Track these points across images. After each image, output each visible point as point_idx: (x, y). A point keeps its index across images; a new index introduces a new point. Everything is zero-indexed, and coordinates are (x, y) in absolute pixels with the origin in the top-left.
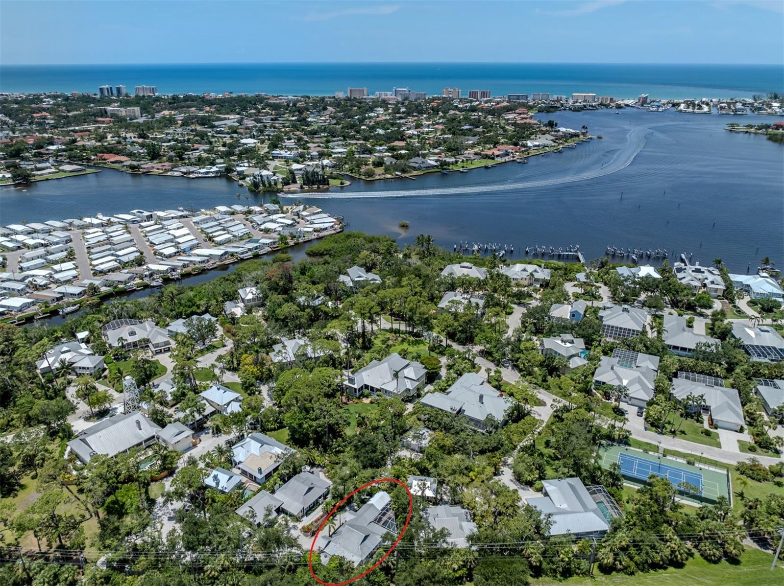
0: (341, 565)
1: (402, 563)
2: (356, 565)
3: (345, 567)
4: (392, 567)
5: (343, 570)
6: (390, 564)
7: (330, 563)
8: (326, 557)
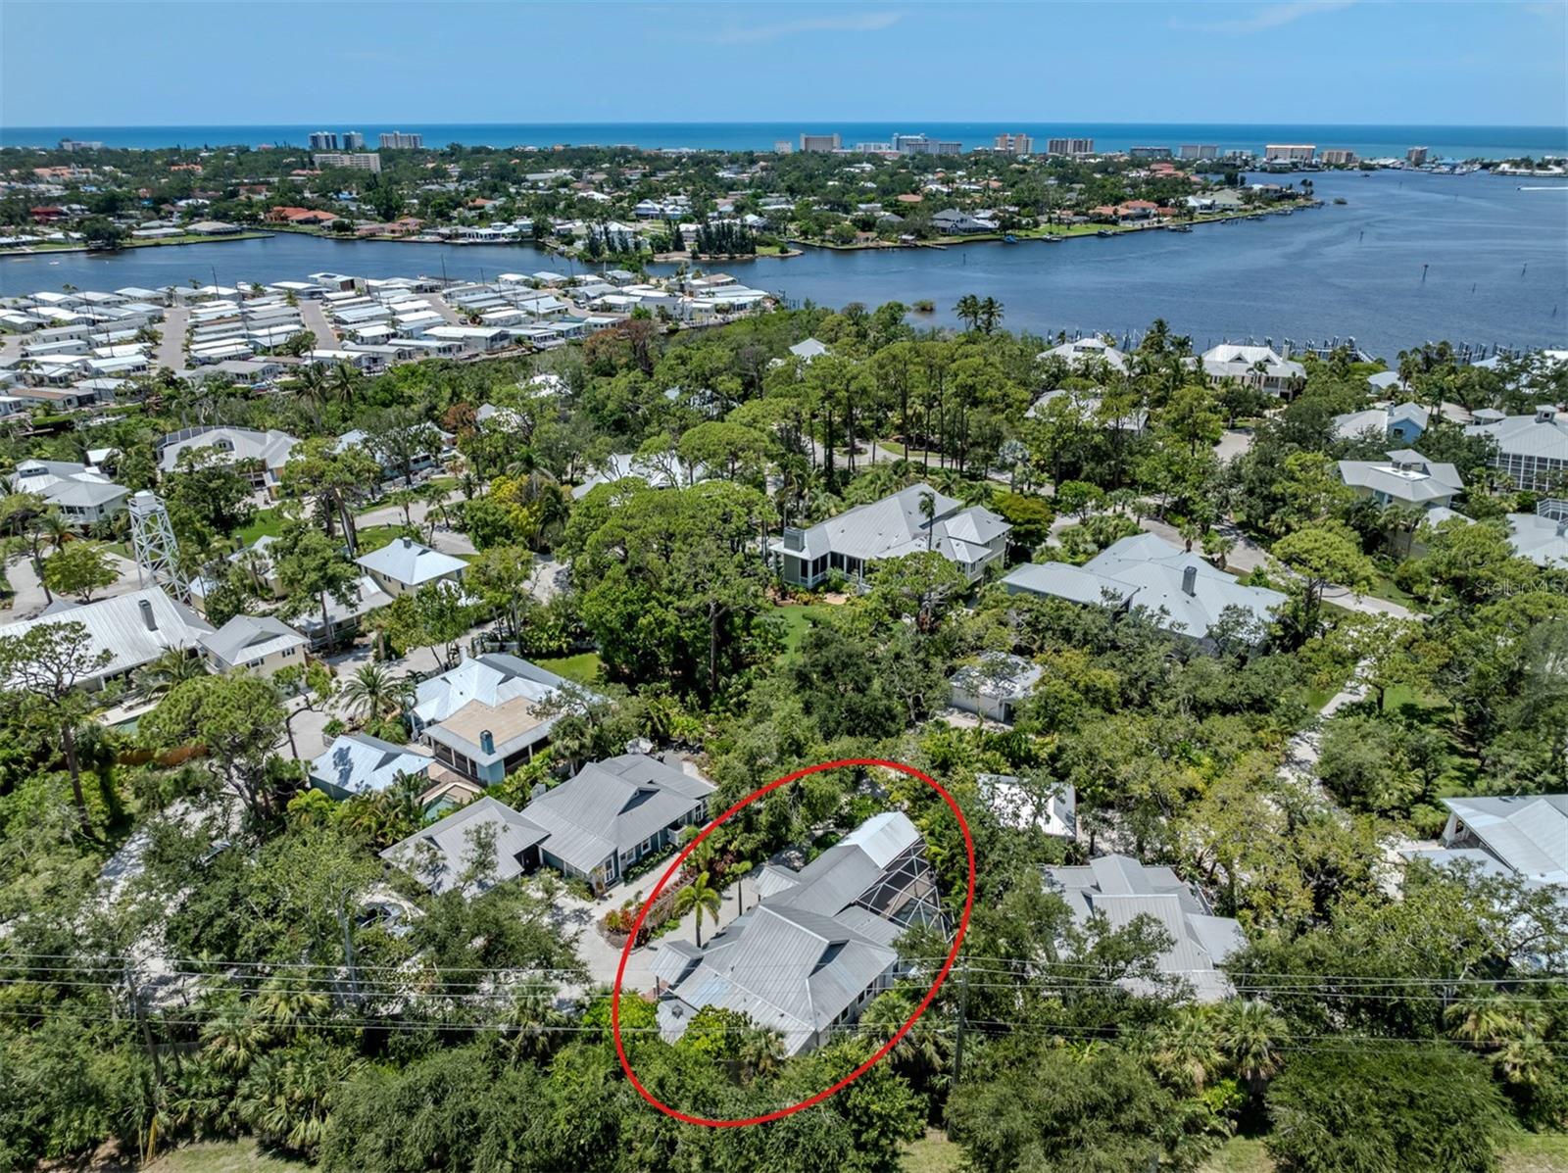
0: (733, 1042)
1: (977, 1048)
2: (792, 1046)
3: (748, 1051)
4: (937, 1061)
5: (740, 1066)
6: (929, 1049)
7: (691, 1038)
8: (677, 1014)
